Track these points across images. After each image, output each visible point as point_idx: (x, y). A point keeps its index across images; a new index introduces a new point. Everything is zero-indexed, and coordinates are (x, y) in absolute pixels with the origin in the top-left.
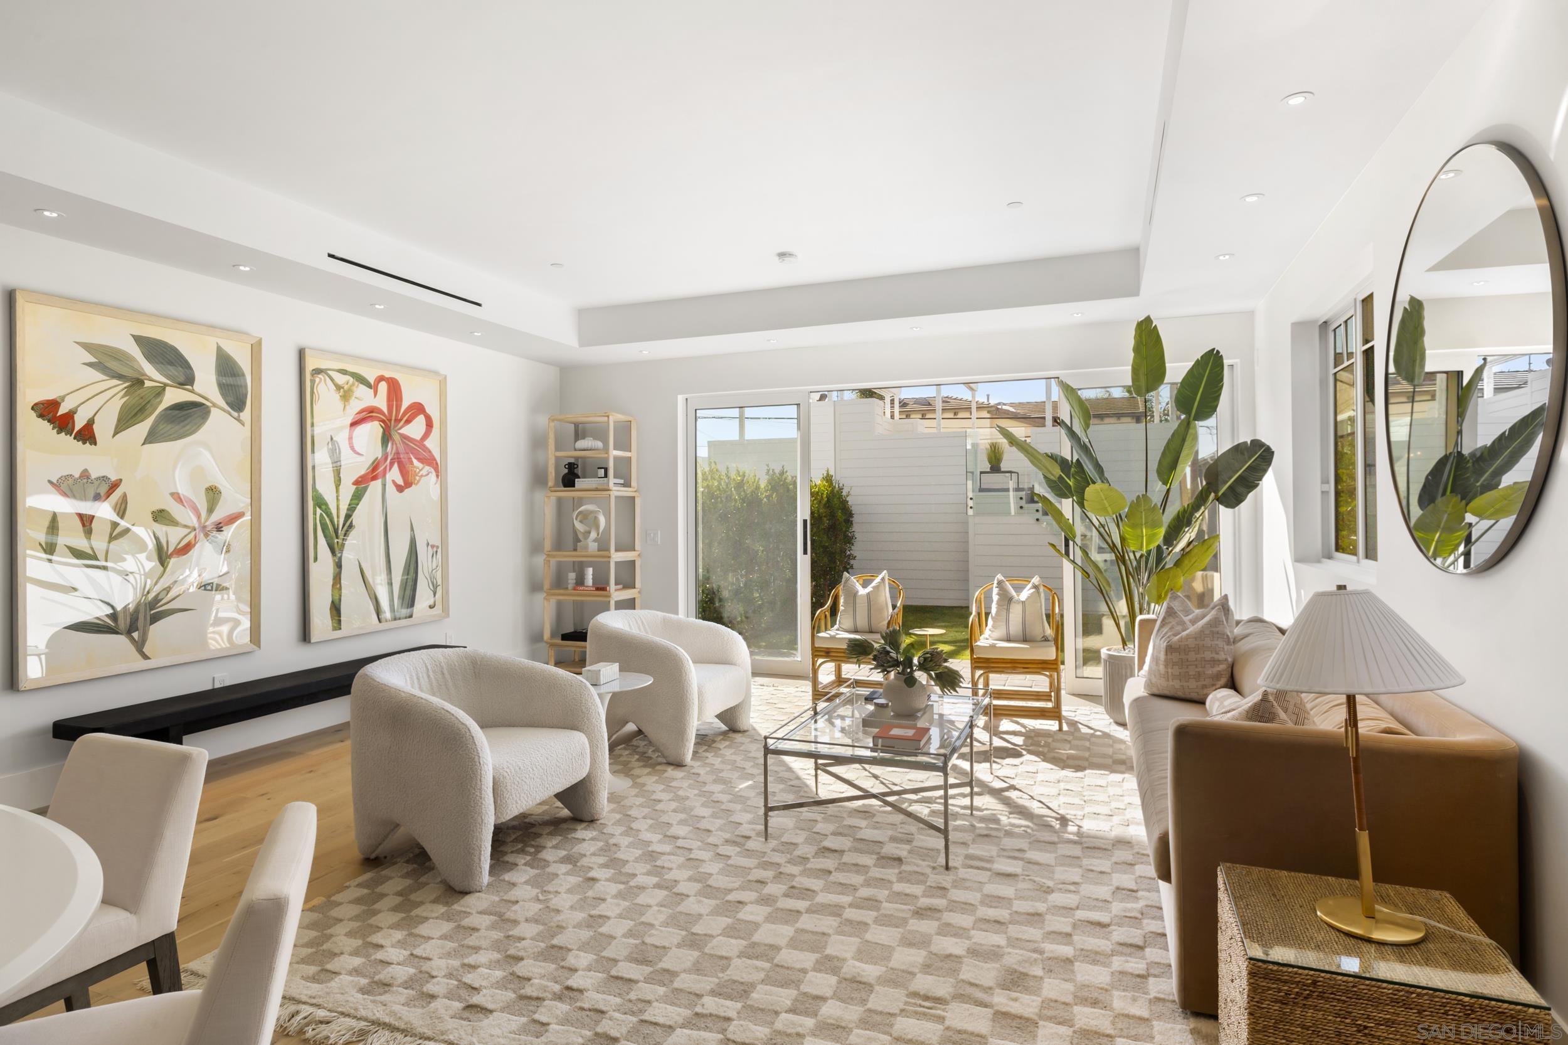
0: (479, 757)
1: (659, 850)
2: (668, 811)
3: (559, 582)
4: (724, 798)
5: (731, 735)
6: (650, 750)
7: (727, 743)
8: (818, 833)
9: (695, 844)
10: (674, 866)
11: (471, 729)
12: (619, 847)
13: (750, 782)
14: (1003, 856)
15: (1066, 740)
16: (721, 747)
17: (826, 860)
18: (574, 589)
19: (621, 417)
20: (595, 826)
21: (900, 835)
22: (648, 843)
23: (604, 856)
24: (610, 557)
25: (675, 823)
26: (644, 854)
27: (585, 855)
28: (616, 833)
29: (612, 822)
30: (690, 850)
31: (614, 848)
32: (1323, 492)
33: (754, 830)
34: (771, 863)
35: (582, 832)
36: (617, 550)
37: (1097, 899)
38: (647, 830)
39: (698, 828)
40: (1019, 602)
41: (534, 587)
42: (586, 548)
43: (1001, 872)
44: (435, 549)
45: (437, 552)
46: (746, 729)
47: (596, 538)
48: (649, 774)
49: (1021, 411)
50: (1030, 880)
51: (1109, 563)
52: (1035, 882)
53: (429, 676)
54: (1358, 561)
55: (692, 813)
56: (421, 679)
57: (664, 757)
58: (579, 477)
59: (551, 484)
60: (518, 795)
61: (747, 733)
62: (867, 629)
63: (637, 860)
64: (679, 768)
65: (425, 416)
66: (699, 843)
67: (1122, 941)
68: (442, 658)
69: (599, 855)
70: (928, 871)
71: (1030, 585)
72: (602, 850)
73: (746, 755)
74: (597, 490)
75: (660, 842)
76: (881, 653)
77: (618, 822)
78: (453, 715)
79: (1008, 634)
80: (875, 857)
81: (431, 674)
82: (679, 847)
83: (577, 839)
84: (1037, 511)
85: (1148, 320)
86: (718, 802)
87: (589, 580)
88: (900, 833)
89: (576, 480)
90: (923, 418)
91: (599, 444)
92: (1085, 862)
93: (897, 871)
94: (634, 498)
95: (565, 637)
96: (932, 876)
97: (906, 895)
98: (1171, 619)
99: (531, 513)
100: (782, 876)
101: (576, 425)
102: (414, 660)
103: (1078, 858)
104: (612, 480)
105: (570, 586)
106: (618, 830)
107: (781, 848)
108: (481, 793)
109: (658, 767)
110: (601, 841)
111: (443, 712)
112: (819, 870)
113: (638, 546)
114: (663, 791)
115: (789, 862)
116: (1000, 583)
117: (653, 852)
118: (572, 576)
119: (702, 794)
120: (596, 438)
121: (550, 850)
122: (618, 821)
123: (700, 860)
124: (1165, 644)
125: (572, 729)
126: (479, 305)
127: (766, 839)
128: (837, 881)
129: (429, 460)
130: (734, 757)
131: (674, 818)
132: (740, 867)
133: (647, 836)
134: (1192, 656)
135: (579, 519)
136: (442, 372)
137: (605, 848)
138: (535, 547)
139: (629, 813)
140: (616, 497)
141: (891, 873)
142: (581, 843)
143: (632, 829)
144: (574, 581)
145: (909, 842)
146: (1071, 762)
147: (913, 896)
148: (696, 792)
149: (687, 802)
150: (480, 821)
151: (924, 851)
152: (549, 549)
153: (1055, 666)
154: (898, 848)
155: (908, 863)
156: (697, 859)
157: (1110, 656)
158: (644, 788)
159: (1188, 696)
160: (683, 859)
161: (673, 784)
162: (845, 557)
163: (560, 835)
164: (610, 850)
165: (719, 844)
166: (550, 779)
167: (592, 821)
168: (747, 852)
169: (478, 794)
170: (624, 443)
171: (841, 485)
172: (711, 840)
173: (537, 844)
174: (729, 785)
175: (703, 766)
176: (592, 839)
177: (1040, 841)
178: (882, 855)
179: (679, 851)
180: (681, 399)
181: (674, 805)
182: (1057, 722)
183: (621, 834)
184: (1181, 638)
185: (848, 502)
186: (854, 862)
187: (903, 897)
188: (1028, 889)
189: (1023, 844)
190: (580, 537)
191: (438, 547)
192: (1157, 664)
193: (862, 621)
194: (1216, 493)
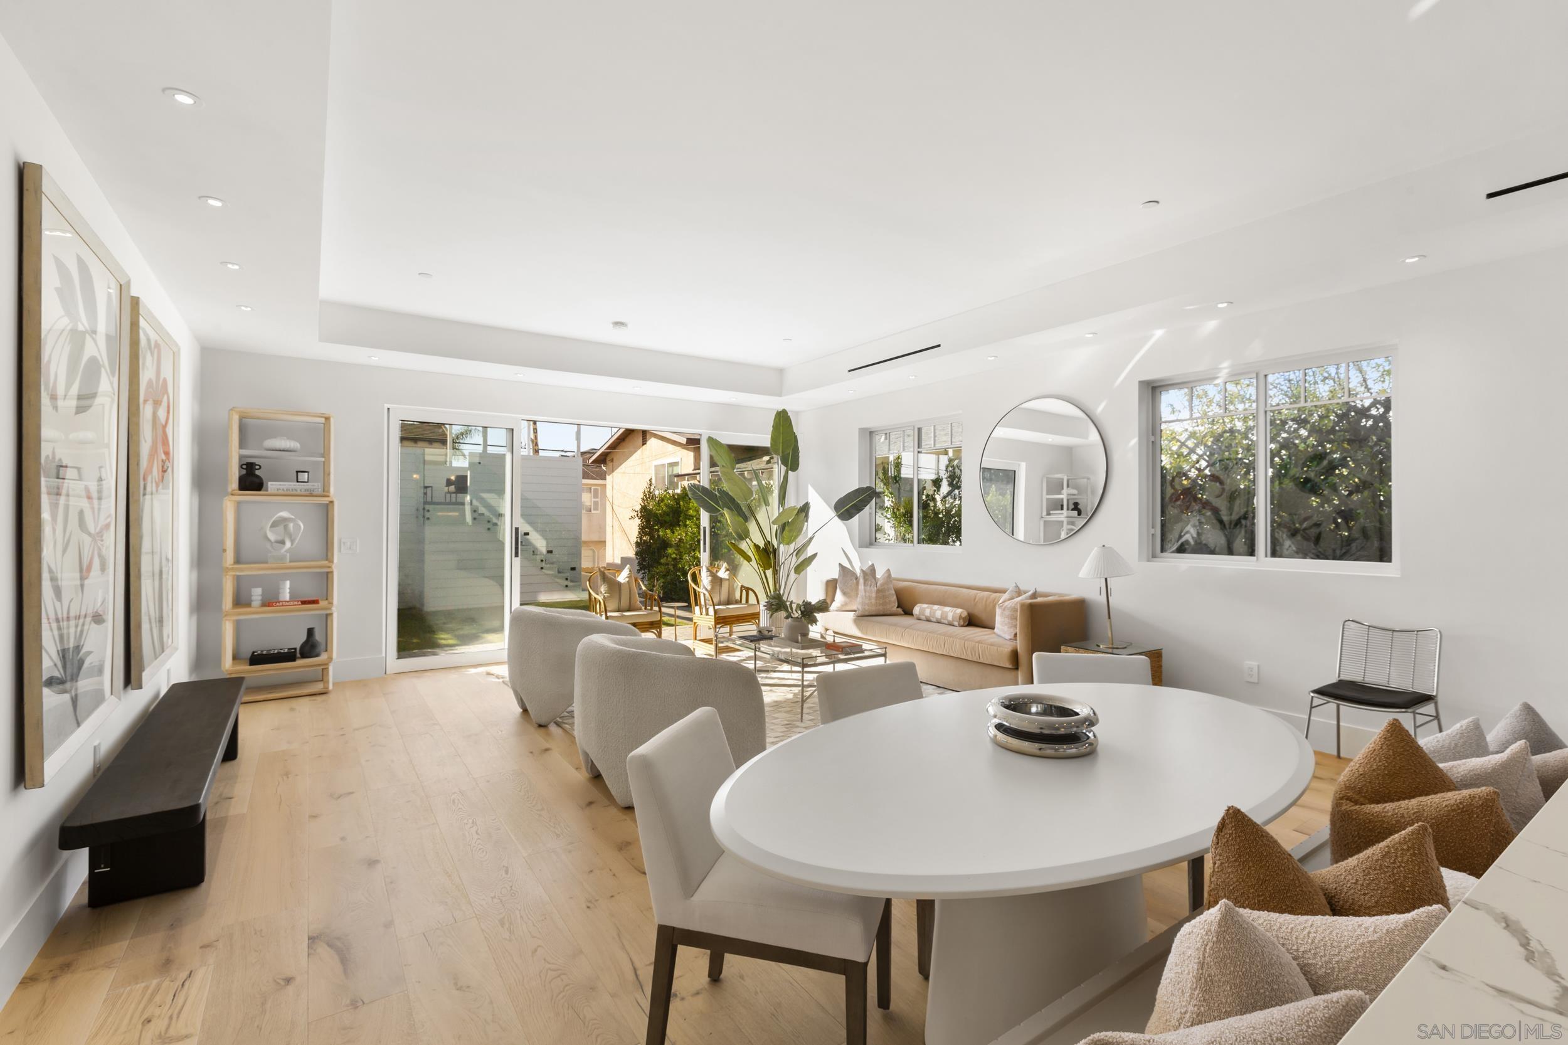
18: (266, 605)
54: (914, 545)
58: (264, 481)
59: (234, 486)
79: (720, 600)
84: (489, 521)
87: (286, 593)
91: (297, 446)
95: (254, 661)
98: (867, 577)
105: (255, 603)
118: (257, 592)
120: (290, 437)
134: (887, 593)
144: (260, 598)
152: (232, 562)
159: (885, 613)
192: (870, 599)
193: (625, 603)
194: (837, 512)
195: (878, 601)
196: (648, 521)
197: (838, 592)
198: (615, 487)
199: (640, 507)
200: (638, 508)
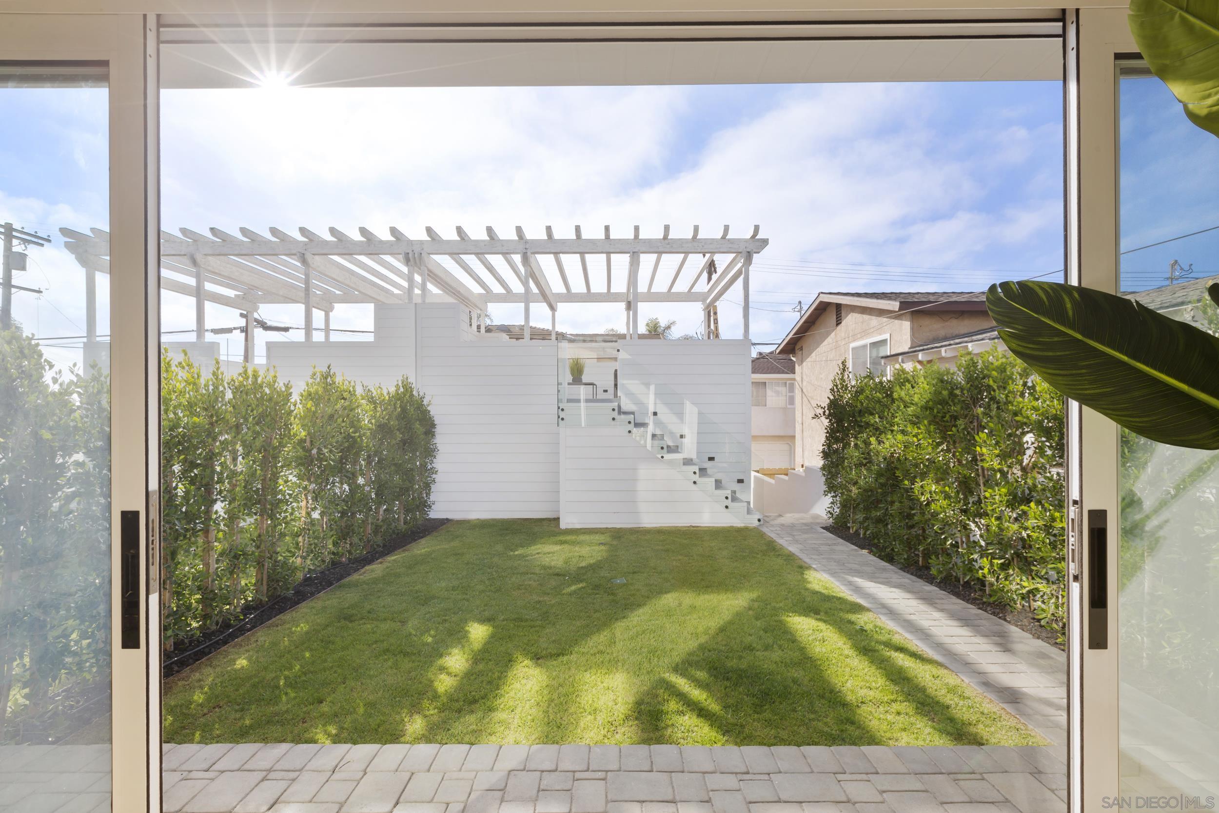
84: (630, 422)
162: (427, 470)
171: (421, 394)
185: (429, 411)
196: (840, 421)
198: (804, 377)
199: (828, 401)
200: (825, 403)
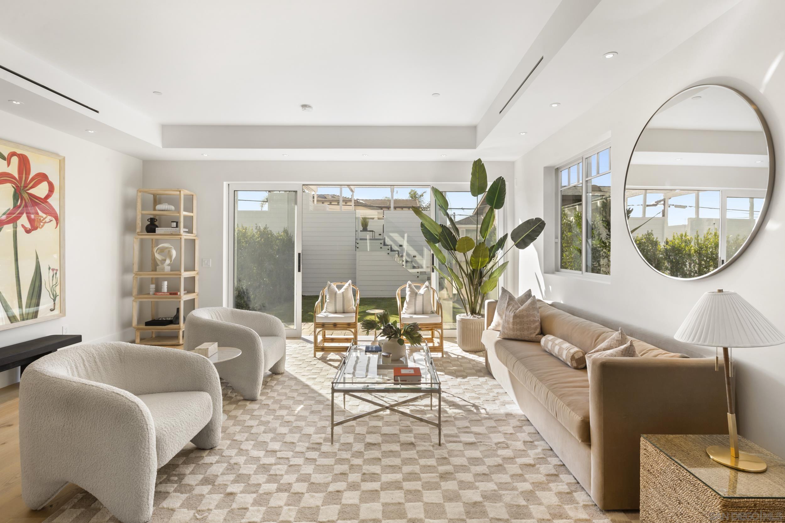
0: (147, 425)
1: (268, 463)
2: (260, 433)
3: (142, 290)
4: (291, 418)
5: (275, 376)
6: (229, 392)
7: (275, 382)
8: (359, 434)
9: (290, 454)
10: (283, 473)
11: (139, 405)
12: (239, 465)
13: (302, 406)
14: (461, 432)
15: (448, 362)
16: (273, 385)
17: (373, 451)
18: (154, 294)
19: (187, 192)
20: (215, 451)
21: (403, 428)
22: (258, 459)
23: (232, 474)
24: (180, 275)
25: (269, 441)
26: (258, 468)
27: (217, 476)
28: (233, 455)
29: (226, 447)
30: (288, 458)
31: (236, 466)
32: (555, 243)
33: (321, 438)
34: (343, 459)
35: (208, 458)
36: (185, 270)
37: (520, 450)
38: (252, 449)
39: (285, 442)
40: (420, 294)
41: (125, 293)
42: (163, 269)
43: (467, 442)
44: (55, 272)
45: (56, 273)
46: (283, 372)
47: (169, 264)
48: (235, 409)
49: (368, 204)
50: (483, 444)
51: (419, 273)
52: (486, 445)
53: (84, 365)
54: (582, 273)
55: (277, 432)
56: (79, 368)
57: (242, 396)
58: (158, 227)
59: (138, 230)
60: (173, 445)
61: (284, 375)
62: (342, 311)
63: (256, 473)
64: (253, 402)
65: (48, 182)
66: (292, 453)
67: (547, 474)
68: (94, 351)
69: (228, 474)
70: (431, 448)
71: (424, 286)
72: (228, 469)
73: (290, 388)
74: (172, 235)
75: (265, 456)
76: (387, 328)
77: (230, 447)
78: (123, 396)
79: (415, 311)
80: (398, 444)
81: (86, 363)
82: (280, 458)
83: (207, 464)
84: (388, 249)
85: (479, 160)
86: (289, 422)
87: (165, 288)
88: (403, 426)
89: (156, 228)
90: (330, 204)
91: (173, 208)
92: (501, 429)
93: (415, 451)
94: (195, 240)
95: (147, 324)
96: (435, 451)
97: (429, 466)
98: (511, 302)
99: (123, 248)
100: (354, 467)
101: (155, 196)
102: (72, 354)
103: (495, 427)
104: (182, 230)
105: (151, 293)
106: (233, 452)
107: (343, 447)
108: (149, 451)
109: (240, 403)
110: (224, 462)
111: (114, 395)
112: (373, 459)
113: (197, 268)
114: (250, 419)
115: (353, 457)
116: (410, 286)
117: (264, 464)
118: (153, 287)
119: (277, 418)
120: (170, 204)
121: (189, 476)
122: (230, 445)
123: (298, 465)
124: (513, 314)
125: (199, 391)
126: (97, 112)
127: (332, 444)
128: (387, 464)
129: (51, 212)
130: (284, 391)
131: (267, 437)
132: (326, 465)
133: (255, 453)
134: (525, 319)
135: (157, 252)
136: (62, 154)
137: (230, 467)
138: (125, 269)
139: (235, 438)
140: (186, 240)
141: (412, 454)
142: (211, 467)
143: (242, 450)
144: (154, 290)
145: (411, 431)
146: (459, 374)
147: (433, 466)
148: (272, 417)
149: (269, 425)
150: (148, 471)
151: (422, 436)
152: (137, 271)
153: (441, 326)
154: (407, 436)
155: (419, 445)
156: (296, 465)
157: (462, 319)
158: (237, 419)
159: (523, 338)
160: (286, 466)
161: (255, 413)
163: (193, 463)
164: (234, 469)
165: (304, 451)
166: (191, 428)
167: (212, 448)
168: (324, 454)
169: (147, 452)
170: (189, 208)
172: (298, 449)
173: (177, 473)
174: (290, 409)
175: (268, 399)
176: (217, 462)
177: (473, 420)
178: (402, 442)
179: (282, 461)
180: (225, 184)
181: (262, 428)
182: (441, 353)
183: (236, 455)
184: (520, 311)
186: (389, 449)
187: (428, 468)
188: (485, 450)
189: (466, 423)
190: (159, 263)
191: (57, 270)
192: (508, 324)
193: (339, 307)
194: (515, 242)
195: (515, 327)
197: (496, 314)
